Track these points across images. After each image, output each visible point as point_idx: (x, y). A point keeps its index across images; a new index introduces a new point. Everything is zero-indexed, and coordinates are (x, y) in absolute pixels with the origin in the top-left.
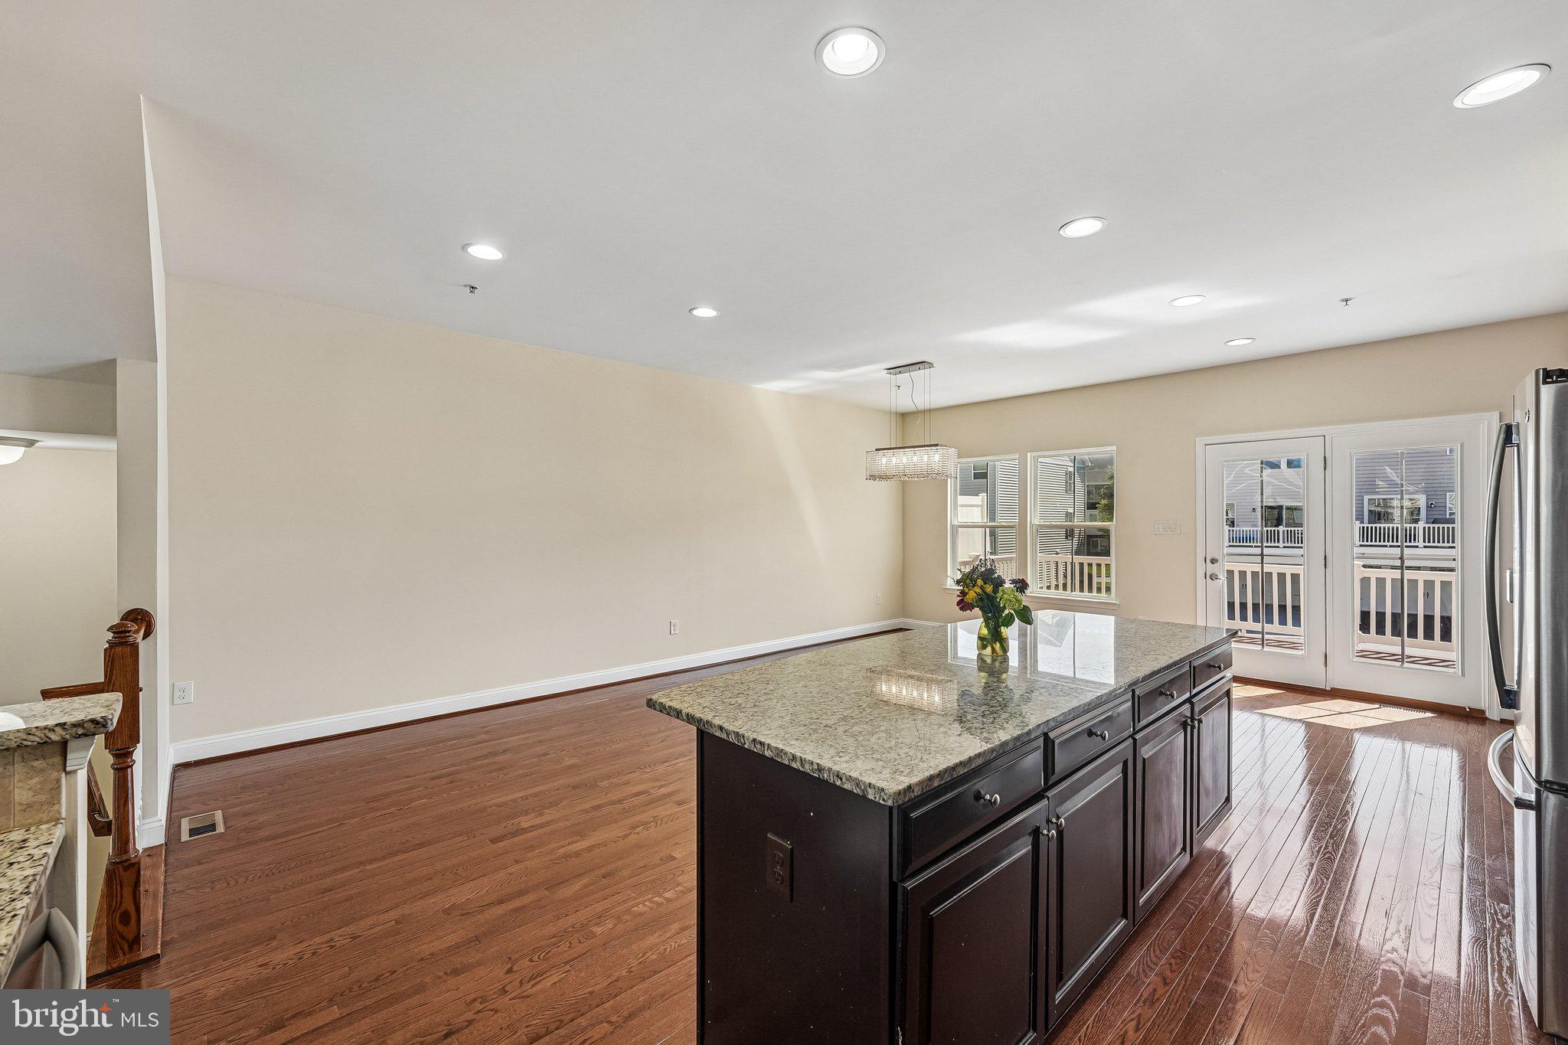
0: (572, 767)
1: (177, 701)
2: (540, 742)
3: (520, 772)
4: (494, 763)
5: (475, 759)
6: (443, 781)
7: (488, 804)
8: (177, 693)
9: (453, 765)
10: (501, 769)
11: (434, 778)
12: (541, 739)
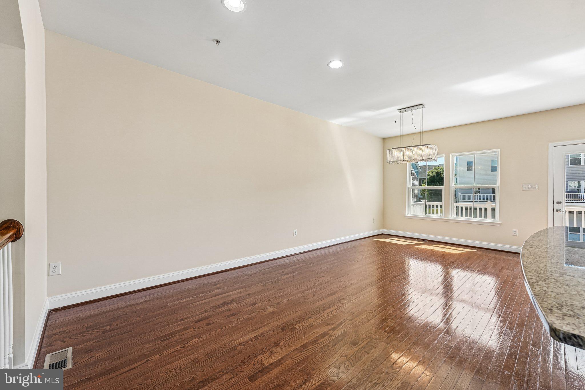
0: (273, 313)
1: (51, 273)
2: (248, 295)
3: (245, 317)
4: (229, 310)
5: (218, 307)
6: (204, 323)
7: (237, 342)
8: (51, 269)
9: (206, 311)
10: (233, 314)
11: (198, 321)
12: (248, 293)
